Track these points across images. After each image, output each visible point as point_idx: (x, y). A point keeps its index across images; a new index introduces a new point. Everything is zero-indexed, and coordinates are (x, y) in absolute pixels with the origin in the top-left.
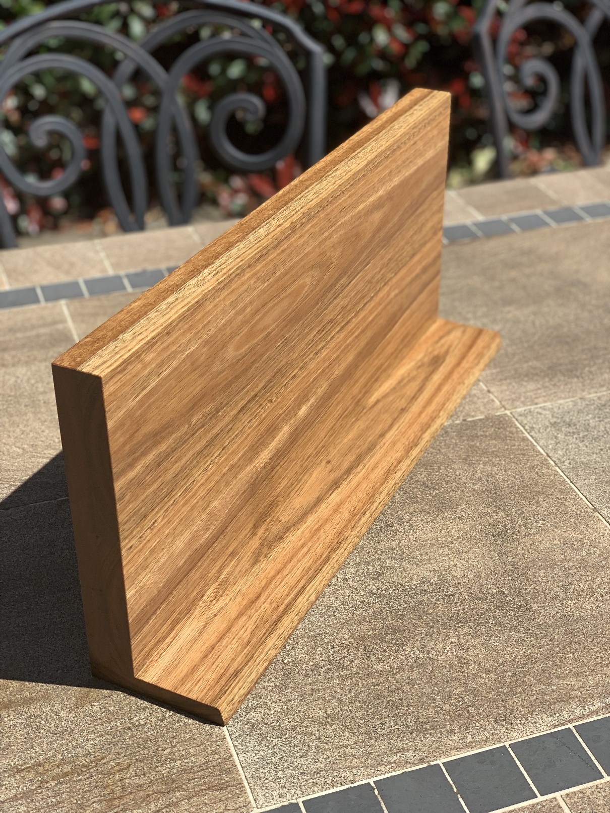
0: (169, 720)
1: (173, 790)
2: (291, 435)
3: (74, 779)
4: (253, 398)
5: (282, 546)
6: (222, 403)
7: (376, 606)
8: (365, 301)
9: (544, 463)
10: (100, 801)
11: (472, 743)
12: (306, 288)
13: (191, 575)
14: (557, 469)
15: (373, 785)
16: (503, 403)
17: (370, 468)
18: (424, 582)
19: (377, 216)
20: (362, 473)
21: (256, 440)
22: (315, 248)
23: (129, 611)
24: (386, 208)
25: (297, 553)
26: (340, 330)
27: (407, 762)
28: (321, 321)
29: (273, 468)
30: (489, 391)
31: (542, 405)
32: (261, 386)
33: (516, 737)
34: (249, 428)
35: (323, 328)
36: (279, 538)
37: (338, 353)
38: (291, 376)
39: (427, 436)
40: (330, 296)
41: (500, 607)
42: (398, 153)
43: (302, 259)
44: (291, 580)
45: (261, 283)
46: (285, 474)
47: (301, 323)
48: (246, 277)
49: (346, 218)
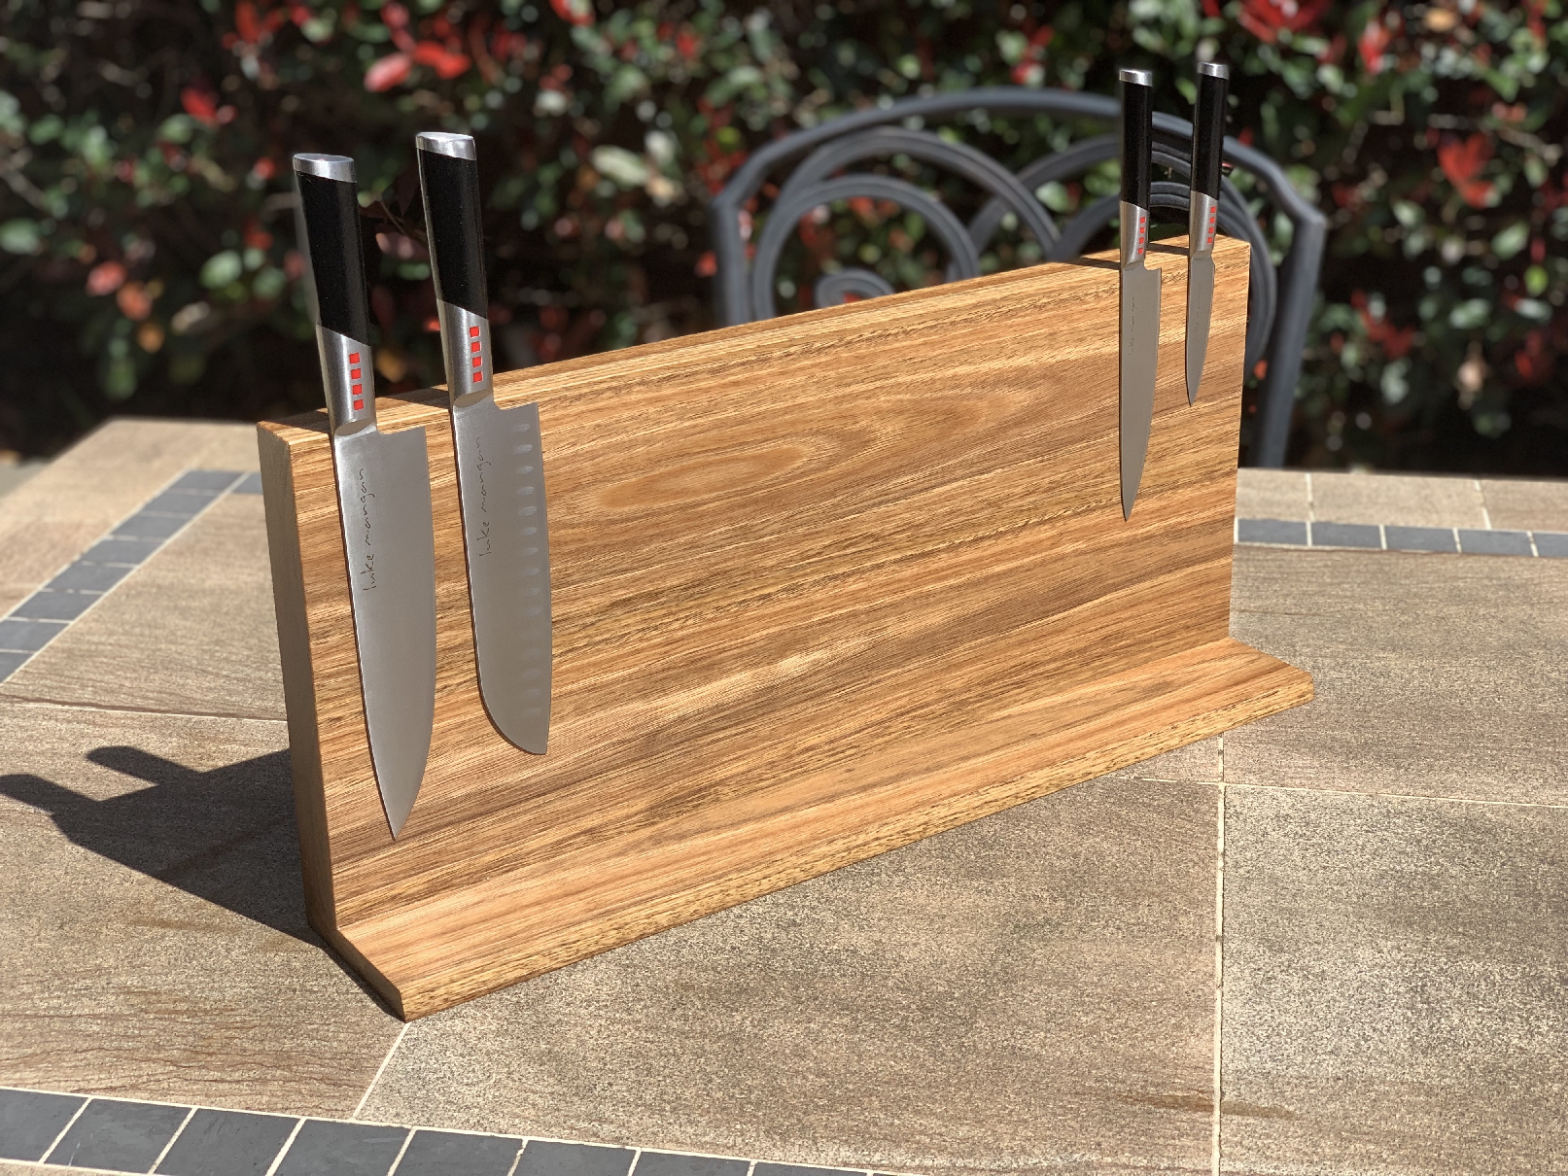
1: (278, 1067)
2: (759, 693)
3: (180, 1020)
4: (653, 595)
5: (675, 846)
7: (749, 957)
8: (980, 534)
9: (1206, 862)
10: (185, 1050)
11: (707, 1143)
13: (481, 823)
14: (1220, 873)
15: (524, 1143)
16: (1227, 772)
17: (903, 792)
18: (847, 950)
19: (1019, 399)
20: (884, 794)
21: (660, 667)
22: (823, 402)
23: (329, 815)
24: (1043, 391)
25: (686, 859)
26: (901, 560)
27: (595, 1135)
28: (844, 528)
29: (706, 730)
30: (1221, 752)
31: (1290, 789)
32: (672, 581)
33: (777, 1157)
34: (641, 640)
35: (850, 542)
36: (681, 837)
37: (897, 597)
38: (757, 594)
40: (868, 492)
42: (1079, 308)
43: (786, 411)
44: (644, 885)
45: (674, 418)
46: (739, 753)
47: (785, 514)
48: (633, 397)
49: (915, 377)
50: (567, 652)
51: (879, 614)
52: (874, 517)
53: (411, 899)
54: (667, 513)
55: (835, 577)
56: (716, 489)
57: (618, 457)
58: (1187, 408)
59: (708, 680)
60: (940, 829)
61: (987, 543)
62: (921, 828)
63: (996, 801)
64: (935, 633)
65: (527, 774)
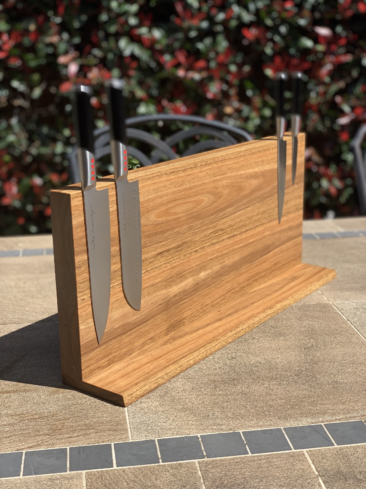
0: (97, 403)
1: (89, 429)
2: (194, 285)
3: (39, 421)
4: (168, 251)
5: (181, 340)
6: (146, 244)
7: (227, 370)
8: (247, 229)
9: (344, 322)
10: (49, 430)
11: (262, 425)
12: (205, 203)
13: (123, 337)
14: (352, 326)
15: (199, 437)
16: (329, 299)
17: (241, 315)
18: (257, 363)
19: (255, 183)
20: (236, 316)
21: (169, 277)
22: (210, 182)
23: (81, 337)
24: (261, 180)
25: (188, 343)
26: (229, 238)
27: (221, 429)
28: (215, 227)
29: (181, 299)
30: (322, 294)
31: (352, 301)
32: (173, 246)
33: (288, 425)
34: (165, 267)
35: (216, 231)
36: (181, 337)
37: (228, 251)
38: (194, 250)
39: (279, 306)
40: (221, 214)
41: (298, 375)
42: (268, 152)
43: (201, 185)
44: (181, 352)
45: (173, 187)
46: (190, 307)
47: (201, 221)
48: (164, 179)
49: (232, 174)
50: (145, 272)
51: (224, 256)
52: (222, 222)
53: (104, 367)
54: (172, 221)
55: (213, 244)
56: (184, 213)
57: (159, 200)
58: (292, 187)
59: (182, 281)
60: (257, 325)
61: (248, 232)
62: (252, 325)
63: (269, 314)
64: (236, 263)
65: (135, 318)
